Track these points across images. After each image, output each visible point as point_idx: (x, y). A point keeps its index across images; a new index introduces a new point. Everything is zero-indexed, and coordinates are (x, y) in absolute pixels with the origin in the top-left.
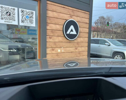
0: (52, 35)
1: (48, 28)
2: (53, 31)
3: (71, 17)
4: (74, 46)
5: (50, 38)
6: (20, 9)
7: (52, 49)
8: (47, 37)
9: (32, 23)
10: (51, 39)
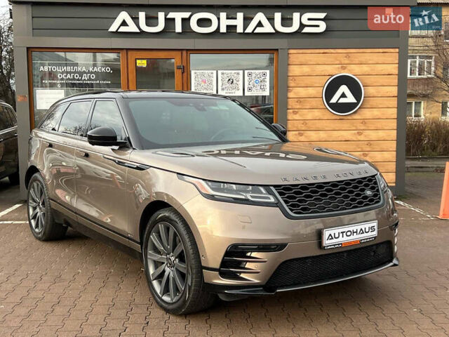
0: (298, 107)
1: (291, 95)
2: (300, 100)
3: (344, 68)
4: (354, 128)
5: (295, 113)
6: (246, 72)
7: (299, 133)
8: (289, 111)
9: (264, 90)
10: (297, 115)
